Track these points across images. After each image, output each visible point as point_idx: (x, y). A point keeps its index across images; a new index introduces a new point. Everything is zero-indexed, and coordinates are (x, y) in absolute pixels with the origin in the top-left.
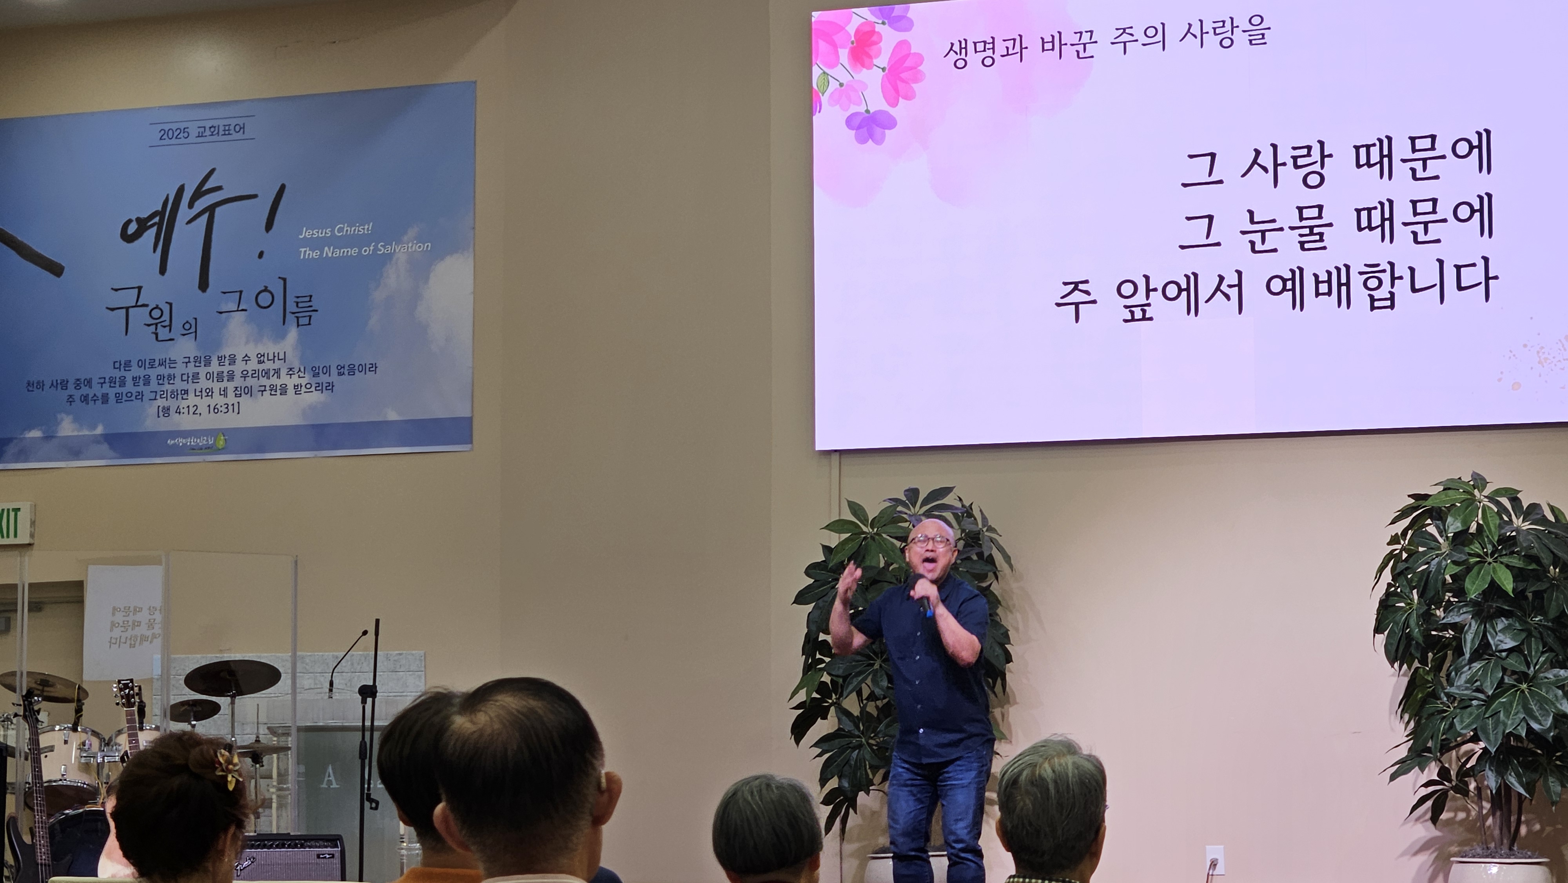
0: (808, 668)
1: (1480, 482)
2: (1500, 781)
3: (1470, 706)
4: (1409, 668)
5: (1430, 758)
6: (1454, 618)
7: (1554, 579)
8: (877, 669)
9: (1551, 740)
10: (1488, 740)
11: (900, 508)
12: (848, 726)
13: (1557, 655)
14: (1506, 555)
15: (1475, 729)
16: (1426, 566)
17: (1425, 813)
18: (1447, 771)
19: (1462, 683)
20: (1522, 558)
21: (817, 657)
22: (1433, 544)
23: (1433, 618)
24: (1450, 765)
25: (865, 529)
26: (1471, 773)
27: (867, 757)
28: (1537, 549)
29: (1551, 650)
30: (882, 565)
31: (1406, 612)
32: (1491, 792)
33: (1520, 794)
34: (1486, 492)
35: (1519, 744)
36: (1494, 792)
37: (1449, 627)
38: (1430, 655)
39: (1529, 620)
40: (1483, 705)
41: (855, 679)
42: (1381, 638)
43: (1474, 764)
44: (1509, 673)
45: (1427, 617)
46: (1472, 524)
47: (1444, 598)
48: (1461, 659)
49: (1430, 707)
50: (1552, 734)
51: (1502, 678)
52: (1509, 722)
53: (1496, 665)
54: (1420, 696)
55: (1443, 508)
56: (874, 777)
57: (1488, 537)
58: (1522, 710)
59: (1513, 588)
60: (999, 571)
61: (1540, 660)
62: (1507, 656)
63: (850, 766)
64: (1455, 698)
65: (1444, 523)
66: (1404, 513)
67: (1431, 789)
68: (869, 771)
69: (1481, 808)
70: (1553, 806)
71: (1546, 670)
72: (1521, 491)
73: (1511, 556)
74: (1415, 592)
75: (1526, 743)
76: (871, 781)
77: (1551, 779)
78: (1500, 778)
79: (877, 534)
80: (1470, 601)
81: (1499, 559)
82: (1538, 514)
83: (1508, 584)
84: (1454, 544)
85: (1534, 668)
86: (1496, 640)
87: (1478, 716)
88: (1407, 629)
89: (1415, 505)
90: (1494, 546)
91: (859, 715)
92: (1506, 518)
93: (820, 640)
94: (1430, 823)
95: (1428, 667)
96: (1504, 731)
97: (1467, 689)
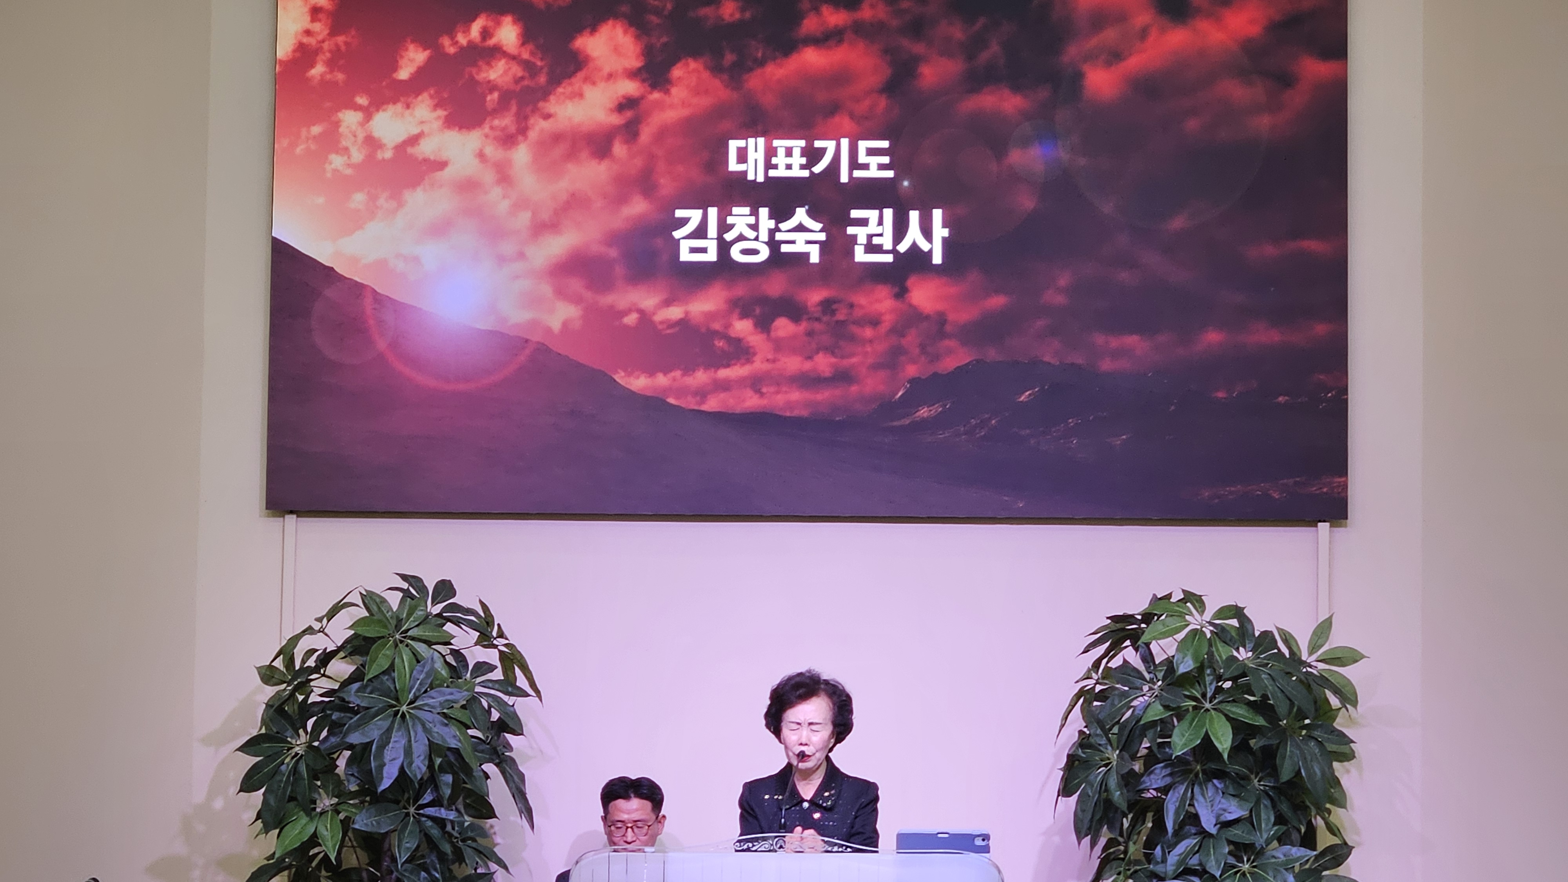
29: (1283, 821)
31: (1102, 769)
42: (1070, 804)
66: (1099, 638)
71: (1275, 847)
72: (1253, 612)
81: (1221, 706)
82: (1270, 645)
83: (1225, 743)
88: (1104, 792)
89: (1115, 628)
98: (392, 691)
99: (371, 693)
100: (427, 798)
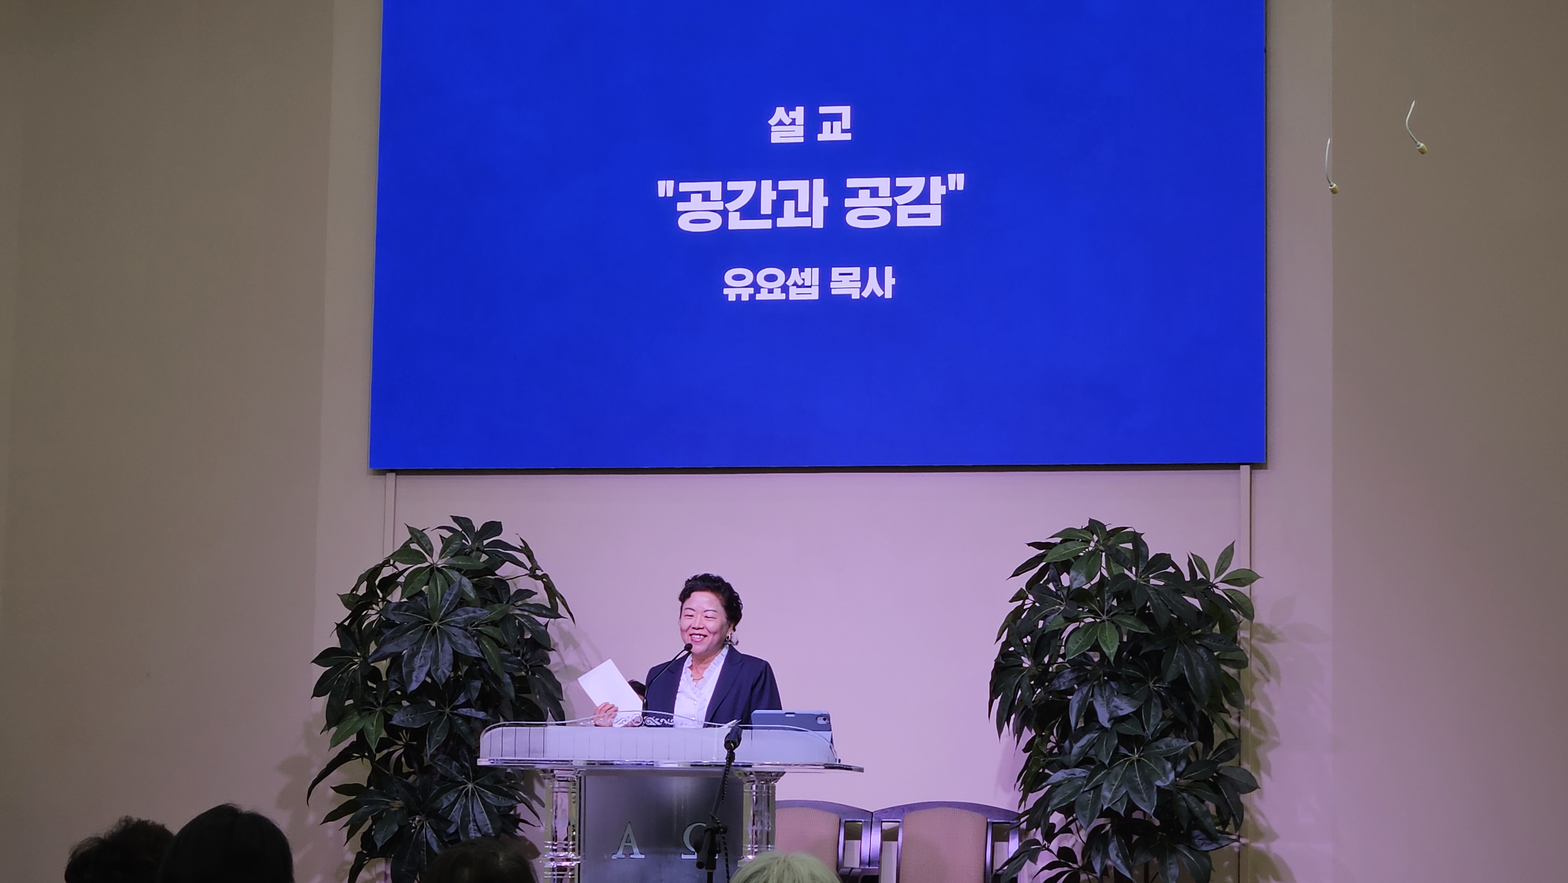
22: (1050, 599)
31: (1020, 674)
66: (1027, 565)
72: (1150, 537)
88: (1018, 693)
98: (425, 609)
99: (406, 611)
100: (460, 700)
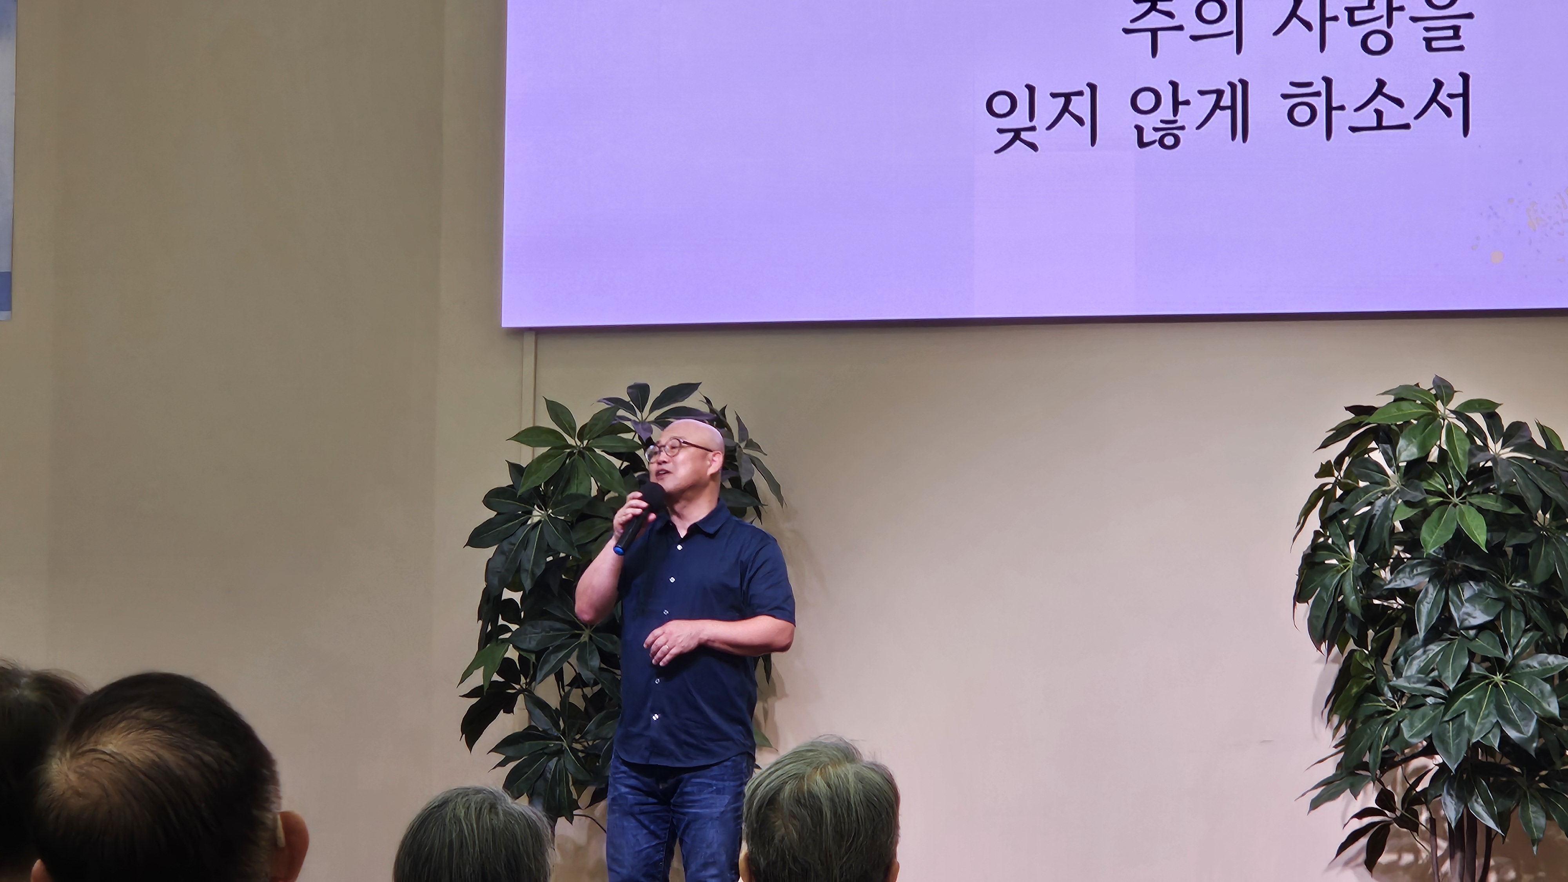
0: (487, 639)
1: (1445, 391)
2: (1461, 810)
3: (1423, 705)
4: (1342, 651)
5: (1367, 776)
6: (1405, 581)
7: (1543, 528)
8: (585, 642)
9: (1533, 754)
10: (1447, 751)
11: (621, 412)
12: (543, 723)
13: (1544, 635)
14: (1478, 493)
15: (1430, 737)
16: (1369, 508)
17: (1358, 854)
18: (1390, 795)
19: (1414, 673)
20: (1500, 498)
21: (499, 623)
22: (1378, 477)
23: (1376, 581)
24: (1394, 788)
25: (570, 441)
26: (1423, 798)
27: (570, 767)
28: (1520, 485)
29: (1537, 627)
30: (594, 493)
31: (1338, 571)
32: (1449, 825)
33: (1489, 829)
34: (1454, 405)
35: (1490, 760)
36: (1453, 826)
37: (1397, 593)
38: (1371, 633)
39: (1507, 586)
40: (1443, 704)
41: (552, 657)
42: (1304, 609)
43: (1427, 785)
44: (1478, 659)
45: (1368, 579)
46: (1433, 450)
47: (1392, 553)
48: (1412, 639)
49: (1368, 707)
50: (1535, 745)
51: (1469, 666)
52: (1477, 729)
53: (1460, 648)
54: (1355, 690)
55: (1393, 427)
56: (579, 797)
57: (1453, 468)
58: (1494, 712)
59: (1487, 541)
60: (762, 505)
61: (1521, 641)
62: (1476, 636)
63: (546, 780)
64: (1403, 694)
65: (1394, 445)
66: (1339, 433)
67: (1367, 820)
68: (572, 788)
69: (1435, 847)
70: (1534, 845)
71: (1530, 655)
72: (1501, 405)
73: (1485, 495)
74: (1352, 544)
75: (1498, 757)
76: (576, 801)
77: (1531, 808)
78: (1463, 806)
79: (589, 449)
80: (1426, 558)
81: (1469, 499)
82: (1523, 437)
83: (1480, 535)
84: (1406, 478)
85: (1513, 652)
86: (1461, 613)
87: (1434, 718)
88: (1339, 596)
89: (1356, 422)
90: (1462, 480)
91: (559, 708)
92: (1479, 442)
93: (503, 598)
94: (1363, 870)
95: (1367, 650)
96: (1469, 741)
97: (1420, 681)
